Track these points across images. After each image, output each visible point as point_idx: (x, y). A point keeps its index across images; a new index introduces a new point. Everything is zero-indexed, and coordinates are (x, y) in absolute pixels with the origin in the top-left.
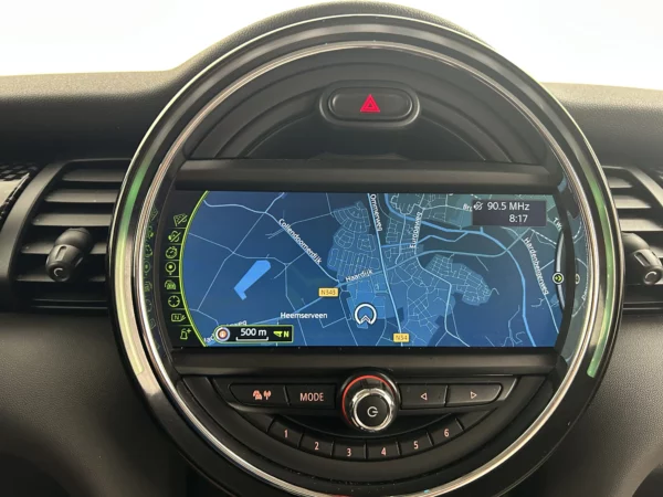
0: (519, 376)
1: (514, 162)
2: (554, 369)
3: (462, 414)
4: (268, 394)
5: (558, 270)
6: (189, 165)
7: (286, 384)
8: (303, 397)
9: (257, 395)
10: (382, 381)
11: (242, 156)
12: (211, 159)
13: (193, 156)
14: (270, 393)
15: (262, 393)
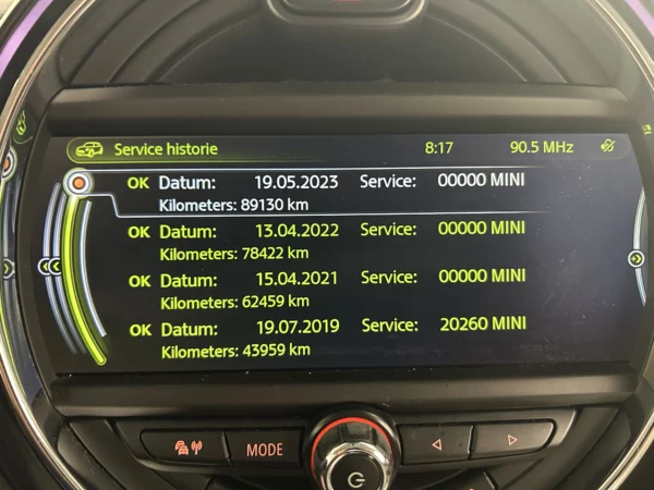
0: (580, 407)
1: (570, 83)
2: (633, 395)
3: (494, 467)
4: (197, 446)
5: (637, 245)
6: (66, 96)
7: (225, 430)
8: (252, 450)
9: (182, 448)
10: (372, 425)
11: (152, 81)
12: (101, 86)
13: (75, 82)
14: (200, 444)
15: (188, 445)
